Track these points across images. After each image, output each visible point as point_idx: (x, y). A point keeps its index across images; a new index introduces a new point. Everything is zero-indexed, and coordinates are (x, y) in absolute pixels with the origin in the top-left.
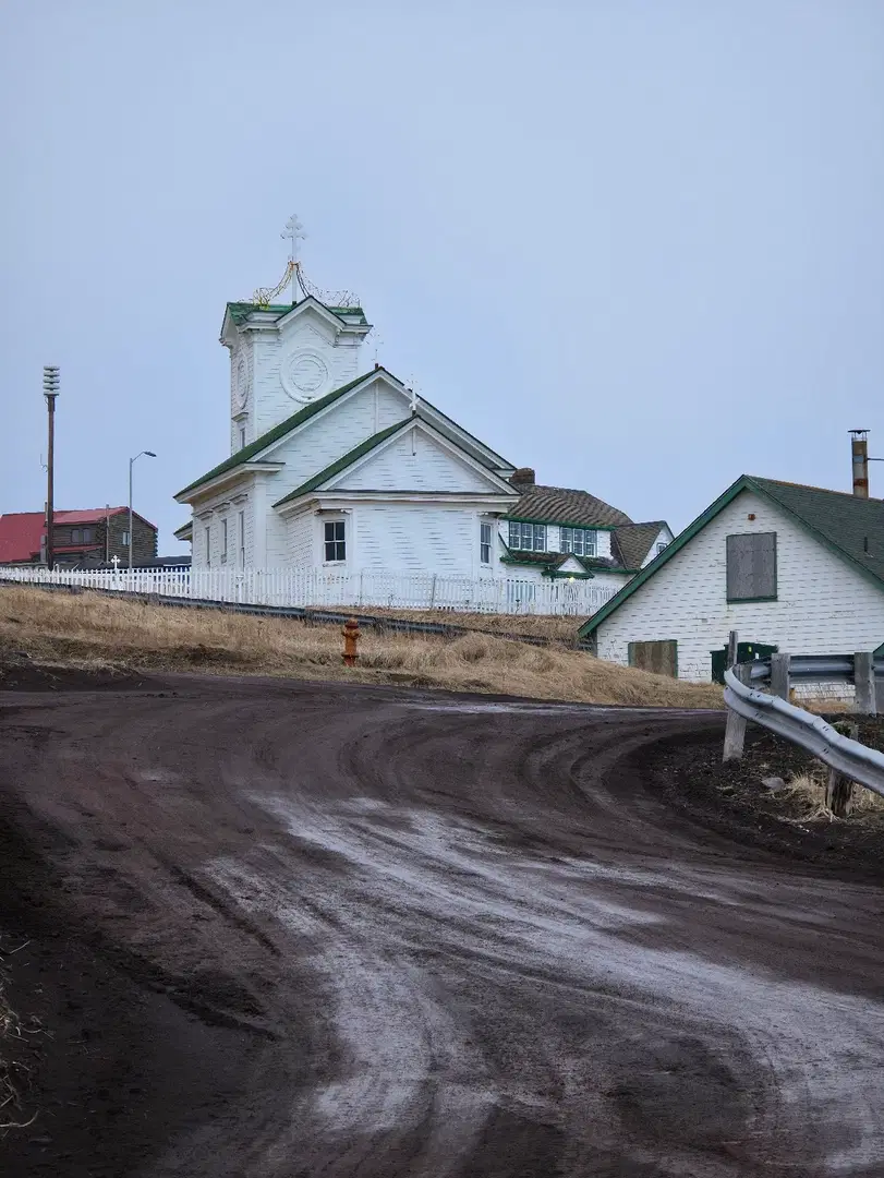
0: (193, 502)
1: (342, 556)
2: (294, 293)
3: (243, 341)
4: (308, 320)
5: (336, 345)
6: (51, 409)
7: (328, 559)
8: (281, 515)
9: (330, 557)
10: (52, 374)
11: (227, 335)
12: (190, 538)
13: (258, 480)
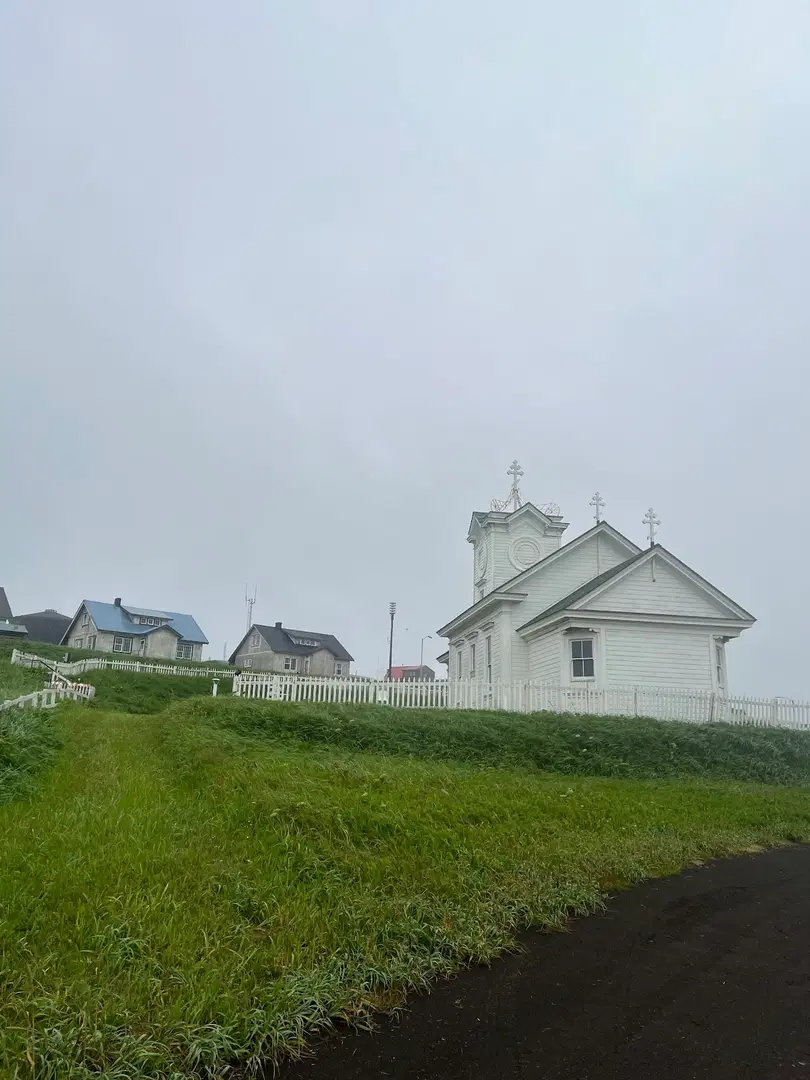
0: (449, 636)
1: (590, 672)
2: (515, 506)
3: (484, 532)
4: (527, 520)
5: (545, 536)
6: (392, 619)
7: (575, 675)
8: (523, 638)
9: (577, 673)
10: (393, 605)
11: (473, 534)
12: (447, 662)
13: (505, 609)
